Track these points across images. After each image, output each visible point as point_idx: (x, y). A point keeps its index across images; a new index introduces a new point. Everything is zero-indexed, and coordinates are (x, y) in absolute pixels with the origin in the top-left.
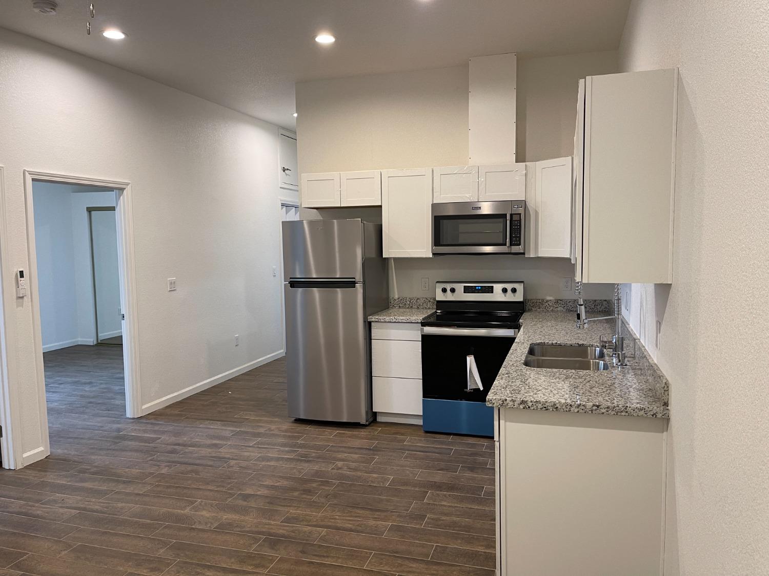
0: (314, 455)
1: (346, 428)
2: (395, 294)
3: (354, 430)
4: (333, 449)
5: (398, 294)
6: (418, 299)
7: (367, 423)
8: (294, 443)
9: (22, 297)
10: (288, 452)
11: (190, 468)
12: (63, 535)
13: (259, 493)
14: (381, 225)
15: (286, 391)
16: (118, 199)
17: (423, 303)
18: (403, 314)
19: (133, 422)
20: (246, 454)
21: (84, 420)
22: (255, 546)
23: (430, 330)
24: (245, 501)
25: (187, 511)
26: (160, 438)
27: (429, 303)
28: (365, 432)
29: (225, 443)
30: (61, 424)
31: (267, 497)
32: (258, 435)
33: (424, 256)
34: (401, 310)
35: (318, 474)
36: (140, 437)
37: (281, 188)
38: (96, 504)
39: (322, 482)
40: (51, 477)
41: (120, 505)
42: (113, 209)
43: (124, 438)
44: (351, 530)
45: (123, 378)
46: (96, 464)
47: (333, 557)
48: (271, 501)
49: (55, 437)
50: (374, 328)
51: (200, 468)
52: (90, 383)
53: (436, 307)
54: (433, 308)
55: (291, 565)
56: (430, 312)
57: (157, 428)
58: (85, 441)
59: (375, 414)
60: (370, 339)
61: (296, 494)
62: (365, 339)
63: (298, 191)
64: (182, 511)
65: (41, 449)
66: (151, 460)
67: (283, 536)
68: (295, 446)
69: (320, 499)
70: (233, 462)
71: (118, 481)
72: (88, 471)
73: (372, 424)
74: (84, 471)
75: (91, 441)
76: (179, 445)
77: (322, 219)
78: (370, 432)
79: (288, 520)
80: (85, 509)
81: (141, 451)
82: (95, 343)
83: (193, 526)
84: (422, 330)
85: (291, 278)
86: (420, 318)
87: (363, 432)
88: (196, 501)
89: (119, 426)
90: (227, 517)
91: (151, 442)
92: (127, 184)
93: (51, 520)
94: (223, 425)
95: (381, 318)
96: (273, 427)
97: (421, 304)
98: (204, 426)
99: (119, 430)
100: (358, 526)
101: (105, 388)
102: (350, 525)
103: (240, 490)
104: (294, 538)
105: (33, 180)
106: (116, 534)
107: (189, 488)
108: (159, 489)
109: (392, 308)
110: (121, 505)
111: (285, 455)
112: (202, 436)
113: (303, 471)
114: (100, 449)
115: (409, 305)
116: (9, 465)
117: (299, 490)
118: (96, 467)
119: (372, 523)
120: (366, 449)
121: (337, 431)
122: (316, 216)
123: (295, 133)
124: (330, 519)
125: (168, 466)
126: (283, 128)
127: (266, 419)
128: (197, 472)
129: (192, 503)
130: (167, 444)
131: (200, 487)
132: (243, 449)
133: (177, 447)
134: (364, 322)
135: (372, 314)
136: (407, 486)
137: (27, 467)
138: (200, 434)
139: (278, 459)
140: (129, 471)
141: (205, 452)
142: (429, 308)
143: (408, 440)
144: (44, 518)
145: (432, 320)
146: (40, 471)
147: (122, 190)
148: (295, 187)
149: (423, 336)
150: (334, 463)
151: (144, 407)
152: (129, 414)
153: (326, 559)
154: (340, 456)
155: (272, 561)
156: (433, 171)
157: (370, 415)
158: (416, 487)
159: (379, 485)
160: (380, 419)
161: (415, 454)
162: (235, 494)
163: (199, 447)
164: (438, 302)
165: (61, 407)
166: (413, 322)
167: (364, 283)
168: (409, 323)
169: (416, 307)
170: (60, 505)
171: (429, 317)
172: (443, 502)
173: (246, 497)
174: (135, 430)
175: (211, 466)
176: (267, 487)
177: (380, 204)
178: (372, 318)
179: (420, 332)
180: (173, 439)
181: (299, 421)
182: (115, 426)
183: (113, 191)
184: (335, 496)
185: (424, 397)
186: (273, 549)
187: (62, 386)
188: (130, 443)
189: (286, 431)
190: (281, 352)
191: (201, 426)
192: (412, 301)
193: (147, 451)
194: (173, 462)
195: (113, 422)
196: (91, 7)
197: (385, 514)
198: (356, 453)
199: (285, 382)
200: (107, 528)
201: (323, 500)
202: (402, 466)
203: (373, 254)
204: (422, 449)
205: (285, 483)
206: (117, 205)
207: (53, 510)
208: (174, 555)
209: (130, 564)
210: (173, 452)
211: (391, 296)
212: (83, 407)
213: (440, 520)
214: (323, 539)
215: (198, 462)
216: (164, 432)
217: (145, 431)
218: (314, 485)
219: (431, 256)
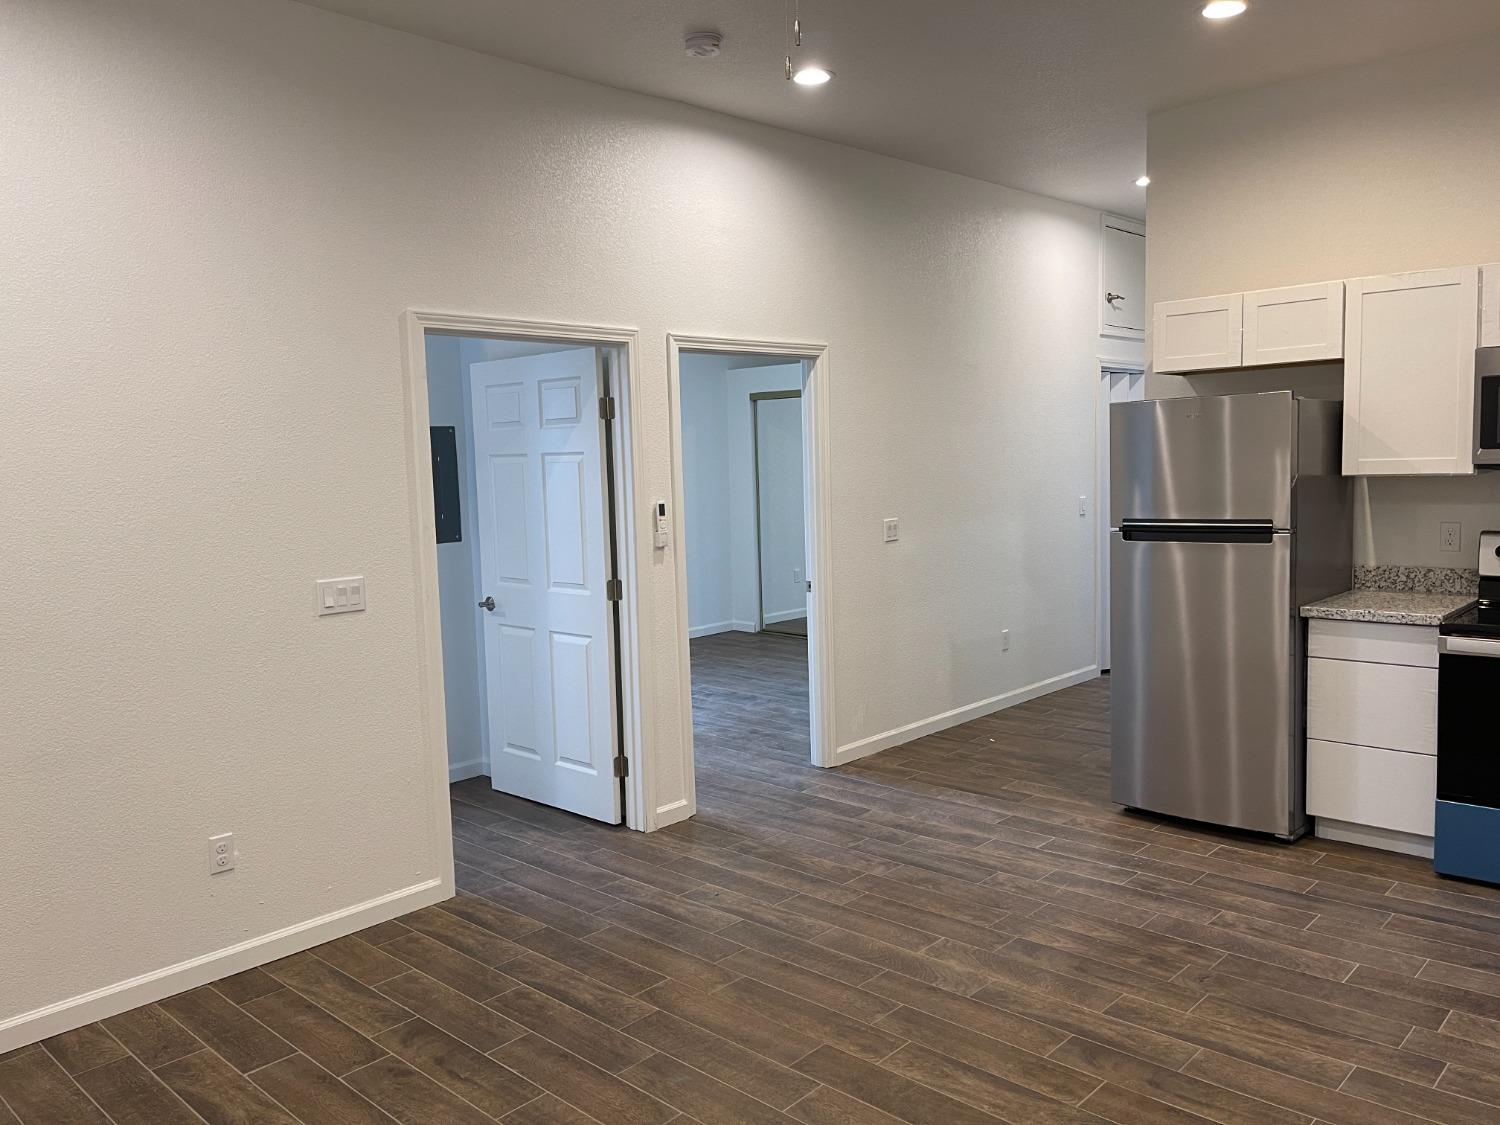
0: (1169, 887)
1: (1242, 841)
2: (1369, 555)
3: (1261, 848)
4: (1211, 880)
5: (1378, 559)
6: (1430, 570)
7: (1292, 837)
8: (1125, 857)
9: (663, 547)
10: (1113, 872)
11: (923, 874)
12: (717, 956)
13: (1056, 945)
14: (1341, 403)
15: (1108, 749)
16: (806, 376)
17: (1443, 582)
18: (1390, 604)
19: (822, 775)
20: (1027, 863)
21: (746, 761)
22: (1053, 1049)
23: (1459, 644)
24: (1030, 955)
25: (921, 953)
26: (869, 810)
27: (1458, 582)
28: (1285, 855)
29: (986, 836)
30: (711, 764)
31: (1071, 955)
32: (1052, 830)
33: (1451, 471)
34: (1383, 594)
35: (1178, 927)
36: (834, 802)
37: (1102, 336)
38: (769, 911)
39: (1191, 946)
40: (699, 853)
41: (806, 920)
42: (797, 394)
43: (810, 801)
44: (1260, 1061)
45: (806, 695)
46: (766, 841)
47: (1222, 1110)
48: (1083, 965)
49: (705, 784)
50: (1312, 634)
51: (943, 878)
52: (753, 698)
53: (1477, 591)
54: (1469, 594)
55: (1130, 1104)
56: (1461, 603)
57: (862, 791)
58: (747, 797)
59: (1311, 821)
60: (1305, 656)
61: (1134, 961)
62: (1293, 655)
63: (1143, 340)
64: (912, 953)
65: (684, 802)
66: (855, 848)
67: (1110, 1042)
68: (1126, 862)
69: (1187, 980)
70: (1002, 876)
71: (802, 877)
72: (753, 851)
73: (1303, 842)
74: (745, 850)
75: (757, 800)
76: (901, 827)
77: (1194, 394)
78: (1297, 858)
79: (1117, 1011)
80: (750, 917)
81: (836, 829)
82: (758, 629)
83: (934, 985)
84: (1442, 644)
85: (1125, 520)
86: (1438, 615)
87: (1281, 856)
88: (937, 939)
89: (801, 778)
90: (997, 980)
91: (853, 814)
92: (822, 348)
93: (698, 925)
94: (982, 802)
95: (1335, 610)
96: (1081, 818)
97: (1438, 583)
98: (946, 798)
99: (800, 786)
100: (1277, 1055)
101: (775, 710)
102: (1259, 1052)
103: (1020, 932)
104: (1135, 1052)
105: (681, 350)
106: (802, 972)
107: (922, 912)
108: (871, 904)
109: (1359, 588)
110: (809, 921)
111: (1107, 877)
112: (944, 817)
113: (1147, 916)
114: (771, 816)
115: (1405, 583)
116: (636, 825)
117: (1139, 955)
118: (765, 845)
119: (1312, 1056)
120: (1291, 893)
121: (1219, 846)
122: (1182, 389)
123: (1143, 222)
124: (1212, 1028)
125: (884, 864)
126: (1111, 213)
127: (1065, 800)
128: (936, 885)
129: (930, 940)
130: (881, 823)
131: (944, 913)
132: (1021, 853)
133: (898, 831)
134: (1292, 617)
135: (1312, 601)
136: (1395, 989)
137: (661, 831)
138: (940, 812)
139: (1092, 884)
140: (819, 861)
141: (951, 848)
142: (1460, 593)
143: (1395, 889)
144: (689, 921)
145: (1465, 620)
146: (683, 839)
147: (814, 358)
148: (1136, 333)
149: (1443, 657)
150: (1216, 913)
151: (840, 750)
152: (816, 760)
153: (1206, 1111)
154: (1228, 898)
155: (1088, 1086)
156: (1480, 273)
157: (1298, 823)
158: (1418, 996)
159: (1324, 977)
160: (1322, 832)
161: (1415, 922)
162: (1009, 938)
163: (937, 837)
164: (1485, 579)
165: (710, 734)
166: (1417, 622)
167: (1294, 531)
168: (1406, 624)
169: (1422, 589)
170: (711, 903)
171: (1459, 614)
172: (1487, 1040)
173: (1032, 949)
174: (826, 789)
175: (960, 876)
176: (1072, 935)
177: (1340, 357)
178: (1307, 610)
179: (1436, 647)
180: (891, 815)
181: (1133, 812)
182: (793, 778)
183: (799, 362)
184: (1221, 982)
185: (1440, 795)
186: (1091, 1063)
187: (710, 699)
188: (818, 812)
189: (1107, 829)
190: (1091, 670)
191: (939, 797)
192: (1412, 576)
193: (847, 830)
194: (892, 858)
195: (790, 771)
196: (796, 27)
197: (1342, 1042)
198: (1267, 899)
199: (1108, 731)
200: (787, 957)
201: (1194, 985)
202: (1382, 944)
203: (1317, 467)
204: (1431, 914)
205: (1108, 934)
206: (804, 388)
207: (704, 910)
208: (901, 1031)
209: (828, 1029)
210: (892, 839)
211: (1358, 560)
212: (743, 738)
213: (1480, 1080)
214: (1196, 1066)
215: (936, 864)
216: (874, 800)
217: (843, 794)
218: (1173, 950)
219: (1470, 470)
